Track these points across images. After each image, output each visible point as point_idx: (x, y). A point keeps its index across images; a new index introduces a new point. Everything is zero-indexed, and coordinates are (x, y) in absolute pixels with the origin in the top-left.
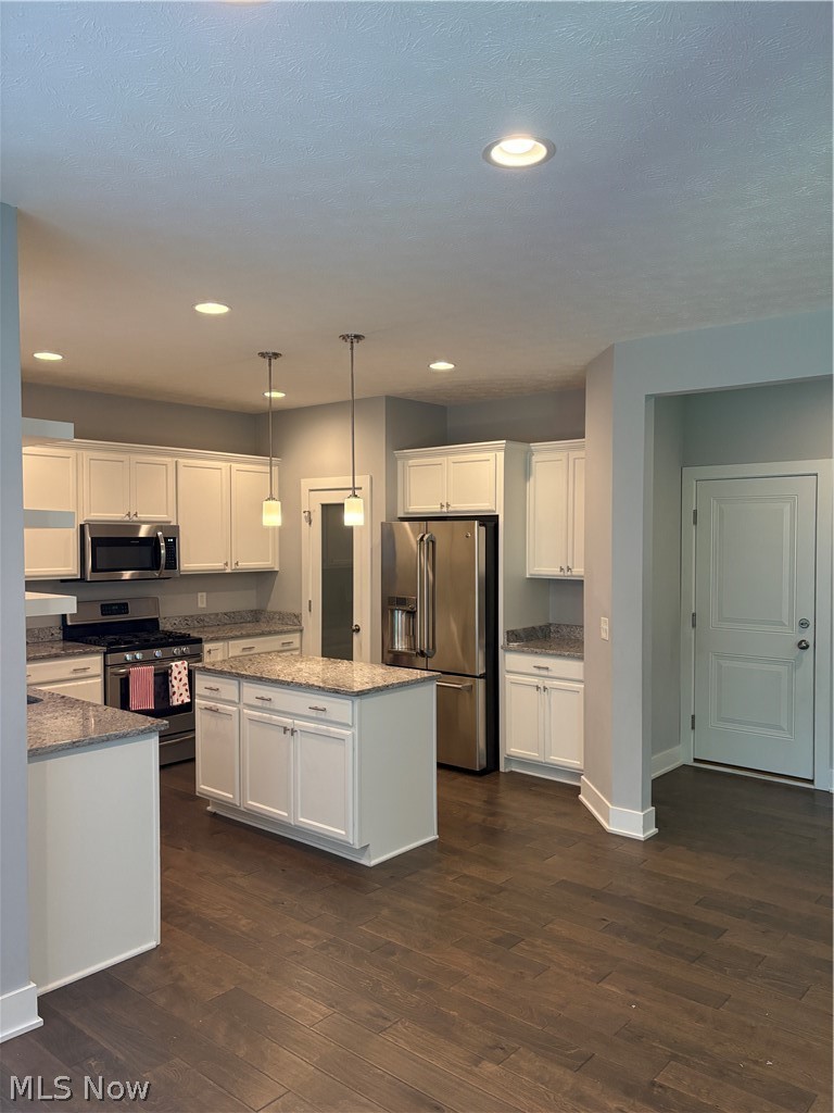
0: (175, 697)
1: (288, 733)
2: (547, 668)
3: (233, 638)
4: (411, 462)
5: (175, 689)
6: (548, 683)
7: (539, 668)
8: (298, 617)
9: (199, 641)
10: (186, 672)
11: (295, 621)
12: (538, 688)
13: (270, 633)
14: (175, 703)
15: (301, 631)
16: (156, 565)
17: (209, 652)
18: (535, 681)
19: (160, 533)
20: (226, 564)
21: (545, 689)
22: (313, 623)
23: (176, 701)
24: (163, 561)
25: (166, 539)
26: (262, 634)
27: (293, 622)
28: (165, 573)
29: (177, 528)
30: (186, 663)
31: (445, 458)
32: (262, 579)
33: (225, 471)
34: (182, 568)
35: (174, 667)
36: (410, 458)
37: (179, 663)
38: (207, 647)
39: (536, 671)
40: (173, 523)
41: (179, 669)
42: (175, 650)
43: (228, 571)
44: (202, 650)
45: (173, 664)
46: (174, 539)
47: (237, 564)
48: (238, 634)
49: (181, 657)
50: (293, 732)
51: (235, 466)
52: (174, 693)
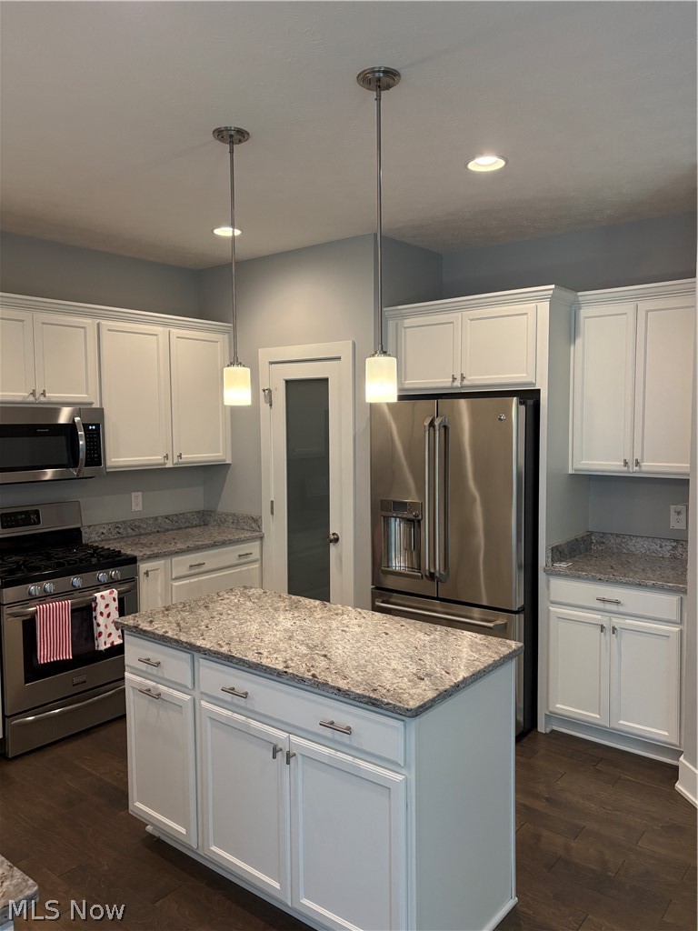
0: (102, 639)
1: (281, 757)
2: (617, 603)
3: (177, 553)
4: (408, 322)
5: (102, 629)
6: (617, 621)
7: (603, 600)
8: (256, 521)
9: (133, 560)
10: (116, 604)
11: (254, 525)
12: (602, 628)
13: (223, 544)
14: (102, 647)
15: (261, 538)
16: (74, 462)
17: (147, 574)
18: (597, 617)
19: (77, 419)
20: (167, 457)
21: (614, 629)
22: (276, 528)
23: (103, 644)
24: (82, 455)
25: (85, 426)
26: (214, 545)
27: (251, 526)
28: (88, 471)
29: (100, 412)
30: (116, 591)
31: (459, 315)
32: (212, 473)
33: (163, 339)
34: (108, 464)
35: (99, 600)
36: (405, 316)
37: (106, 593)
38: (143, 567)
39: (600, 605)
40: (96, 405)
41: (106, 600)
42: (102, 576)
43: (169, 465)
44: (137, 573)
45: (98, 595)
46: (98, 426)
47: (180, 456)
48: (184, 547)
49: (109, 584)
50: (289, 756)
51: (175, 331)
52: (100, 634)
